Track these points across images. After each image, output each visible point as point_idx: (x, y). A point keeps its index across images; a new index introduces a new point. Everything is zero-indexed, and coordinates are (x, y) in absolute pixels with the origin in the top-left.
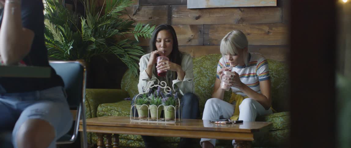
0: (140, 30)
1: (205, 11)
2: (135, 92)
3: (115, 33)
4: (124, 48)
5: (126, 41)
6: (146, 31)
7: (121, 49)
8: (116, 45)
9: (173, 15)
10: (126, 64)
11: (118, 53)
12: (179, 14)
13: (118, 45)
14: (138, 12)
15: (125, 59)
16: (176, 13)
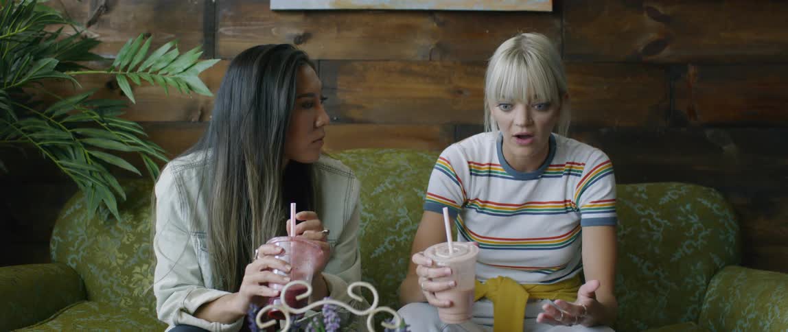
0: (137, 61)
1: (324, 19)
2: (105, 272)
3: (44, 71)
4: (70, 126)
5: (80, 102)
6: (161, 66)
7: (61, 129)
8: (43, 115)
9: (221, 30)
10: (76, 179)
11: (46, 143)
12: (241, 25)
13: (50, 115)
14: (104, 17)
15: (72, 164)
16: (230, 23)
